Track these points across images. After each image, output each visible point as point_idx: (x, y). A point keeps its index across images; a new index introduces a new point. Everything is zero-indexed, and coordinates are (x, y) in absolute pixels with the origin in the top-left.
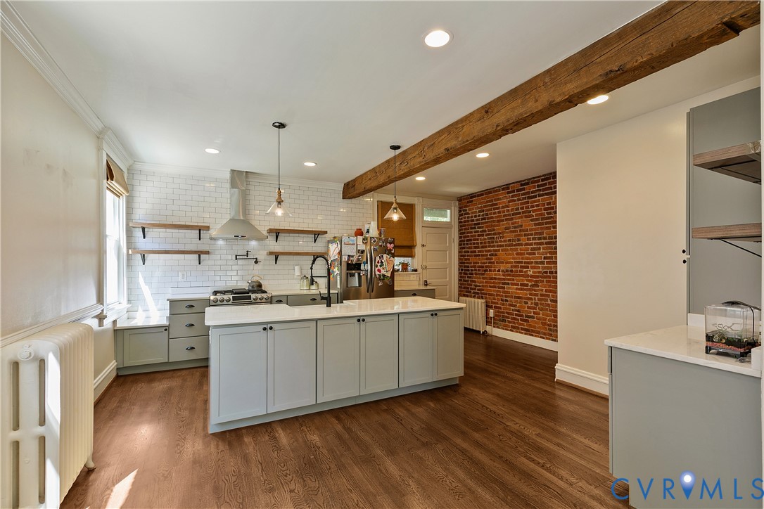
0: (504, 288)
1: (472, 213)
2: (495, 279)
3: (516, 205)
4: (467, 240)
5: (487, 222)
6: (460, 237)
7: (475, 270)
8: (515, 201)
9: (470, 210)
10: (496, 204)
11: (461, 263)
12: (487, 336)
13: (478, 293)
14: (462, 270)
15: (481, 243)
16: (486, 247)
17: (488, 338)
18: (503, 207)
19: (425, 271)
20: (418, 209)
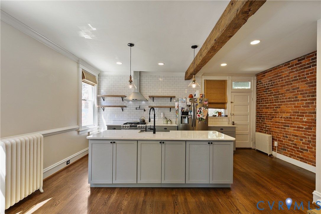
0: (285, 129)
1: (265, 82)
2: (279, 122)
3: (294, 74)
4: (261, 99)
5: (274, 87)
6: (257, 97)
7: (266, 117)
8: (294, 71)
9: (263, 81)
10: (280, 75)
11: (257, 112)
12: (272, 158)
13: (267, 131)
14: (258, 116)
15: (270, 100)
16: (273, 103)
17: (273, 159)
18: (285, 77)
19: (233, 117)
20: (229, 83)
